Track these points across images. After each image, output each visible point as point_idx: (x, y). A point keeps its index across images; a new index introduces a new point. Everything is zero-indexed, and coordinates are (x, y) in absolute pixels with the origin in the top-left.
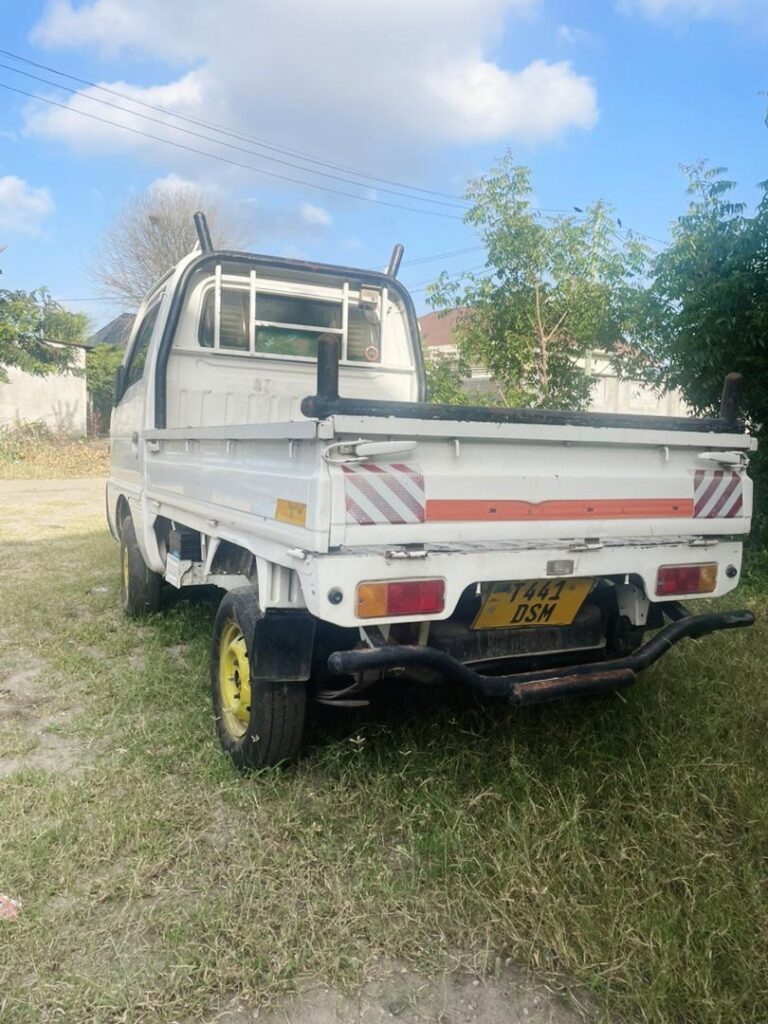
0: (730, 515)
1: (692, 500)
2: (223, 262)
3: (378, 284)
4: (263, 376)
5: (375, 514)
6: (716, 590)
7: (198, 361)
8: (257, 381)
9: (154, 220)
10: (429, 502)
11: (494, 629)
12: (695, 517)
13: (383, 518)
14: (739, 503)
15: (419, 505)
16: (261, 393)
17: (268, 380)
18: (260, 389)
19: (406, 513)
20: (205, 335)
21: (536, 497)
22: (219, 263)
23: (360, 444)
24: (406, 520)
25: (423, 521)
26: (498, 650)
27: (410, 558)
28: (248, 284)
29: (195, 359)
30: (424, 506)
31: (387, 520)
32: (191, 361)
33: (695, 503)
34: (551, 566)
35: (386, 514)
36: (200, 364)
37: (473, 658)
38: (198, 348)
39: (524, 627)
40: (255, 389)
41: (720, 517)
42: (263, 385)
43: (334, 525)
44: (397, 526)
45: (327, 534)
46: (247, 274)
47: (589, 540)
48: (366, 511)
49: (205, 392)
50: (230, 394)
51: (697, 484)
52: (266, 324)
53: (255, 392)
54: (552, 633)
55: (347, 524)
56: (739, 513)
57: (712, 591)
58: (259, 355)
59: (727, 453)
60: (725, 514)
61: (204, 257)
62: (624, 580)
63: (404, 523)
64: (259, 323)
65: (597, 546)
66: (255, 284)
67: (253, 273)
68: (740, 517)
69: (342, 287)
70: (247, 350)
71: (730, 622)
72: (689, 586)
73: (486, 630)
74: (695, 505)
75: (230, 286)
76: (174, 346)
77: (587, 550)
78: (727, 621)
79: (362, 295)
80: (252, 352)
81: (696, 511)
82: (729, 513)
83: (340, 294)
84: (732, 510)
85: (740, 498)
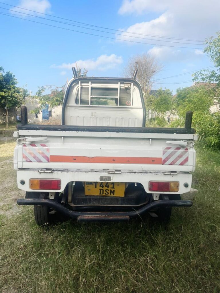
0: (182, 164)
1: (162, 158)
2: (81, 80)
3: (130, 82)
4: (94, 111)
5: (32, 159)
6: (179, 192)
7: (75, 108)
8: (92, 113)
9: (137, 63)
10: (51, 156)
11: (93, 196)
12: (163, 164)
14: (187, 160)
15: (47, 157)
16: (93, 116)
17: (95, 113)
18: (93, 115)
19: (43, 159)
20: (77, 101)
22: (80, 81)
23: (27, 138)
24: (43, 161)
25: (49, 162)
26: (95, 203)
27: (45, 172)
28: (89, 86)
29: (74, 108)
30: (49, 157)
31: (36, 161)
32: (73, 108)
34: (101, 178)
35: (36, 159)
36: (76, 109)
37: (85, 204)
38: (75, 105)
39: (105, 196)
40: (91, 115)
41: (177, 165)
42: (94, 114)
43: (19, 162)
44: (40, 163)
45: (17, 164)
46: (89, 83)
47: (116, 170)
48: (29, 158)
49: (77, 117)
50: (84, 117)
51: (164, 153)
52: (94, 97)
53: (91, 116)
54: (117, 199)
55: (23, 162)
56: (186, 164)
57: (177, 192)
58: (92, 106)
59: (181, 141)
60: (179, 164)
61: (75, 79)
62: (135, 185)
63: (42, 162)
64: (92, 97)
65: (120, 172)
66: (90, 85)
67: (90, 82)
68: (187, 165)
69: (118, 84)
70: (89, 104)
71: (179, 204)
72: (164, 189)
73: (91, 196)
74: (163, 160)
75: (83, 87)
76: (67, 105)
77: (116, 173)
78: (177, 204)
79: (124, 86)
80: (90, 105)
81: (163, 162)
82: (181, 163)
83: (117, 86)
84: (182, 162)
85: (188, 158)
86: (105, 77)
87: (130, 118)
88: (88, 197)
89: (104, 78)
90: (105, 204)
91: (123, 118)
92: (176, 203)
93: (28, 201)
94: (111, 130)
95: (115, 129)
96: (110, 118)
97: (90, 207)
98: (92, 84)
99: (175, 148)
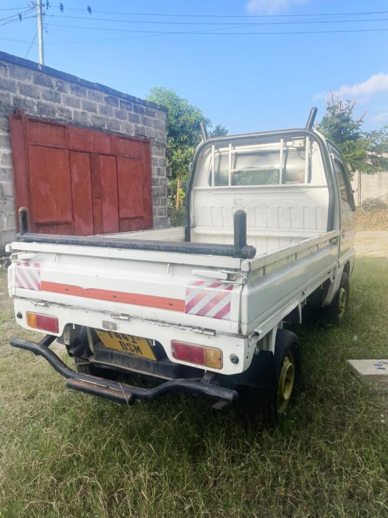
0: (218, 316)
1: (184, 301)
2: (215, 143)
3: (303, 136)
4: (237, 197)
5: (24, 285)
6: (222, 369)
7: (208, 193)
8: (235, 200)
10: (42, 282)
11: (116, 350)
12: (185, 313)
13: (27, 287)
14: (227, 308)
15: (38, 283)
16: (237, 206)
17: (240, 199)
18: (237, 204)
20: (210, 181)
21: (85, 286)
22: (213, 144)
24: (34, 288)
25: (40, 290)
28: (228, 151)
29: (207, 192)
30: (40, 283)
33: (186, 303)
34: (104, 324)
35: (28, 286)
36: (210, 194)
38: (208, 187)
39: (131, 354)
40: (234, 204)
42: (238, 201)
43: (13, 287)
44: (31, 290)
45: (11, 290)
46: (228, 146)
47: (122, 314)
48: (21, 283)
49: (211, 208)
50: (223, 207)
51: (188, 291)
52: (236, 170)
53: (234, 206)
55: (16, 287)
56: (226, 317)
57: (219, 369)
58: (233, 187)
60: (213, 315)
64: (233, 170)
65: (128, 318)
66: (231, 150)
67: (230, 145)
68: (228, 320)
69: (279, 141)
70: (228, 185)
71: (209, 394)
72: (195, 359)
73: (113, 350)
74: (186, 304)
75: (222, 154)
76: (195, 188)
77: (120, 319)
78: (207, 393)
79: (294, 143)
80: (230, 186)
81: (187, 308)
82: (216, 315)
83: (278, 146)
84: (219, 313)
85: (229, 306)
86: (253, 132)
87: (304, 208)
88: (110, 351)
89: (251, 134)
90: (130, 368)
91: (291, 208)
92: (204, 391)
93: (19, 343)
94: (118, 245)
95: (124, 244)
96: (267, 208)
97: (110, 367)
98: (236, 148)
99: (212, 284)
